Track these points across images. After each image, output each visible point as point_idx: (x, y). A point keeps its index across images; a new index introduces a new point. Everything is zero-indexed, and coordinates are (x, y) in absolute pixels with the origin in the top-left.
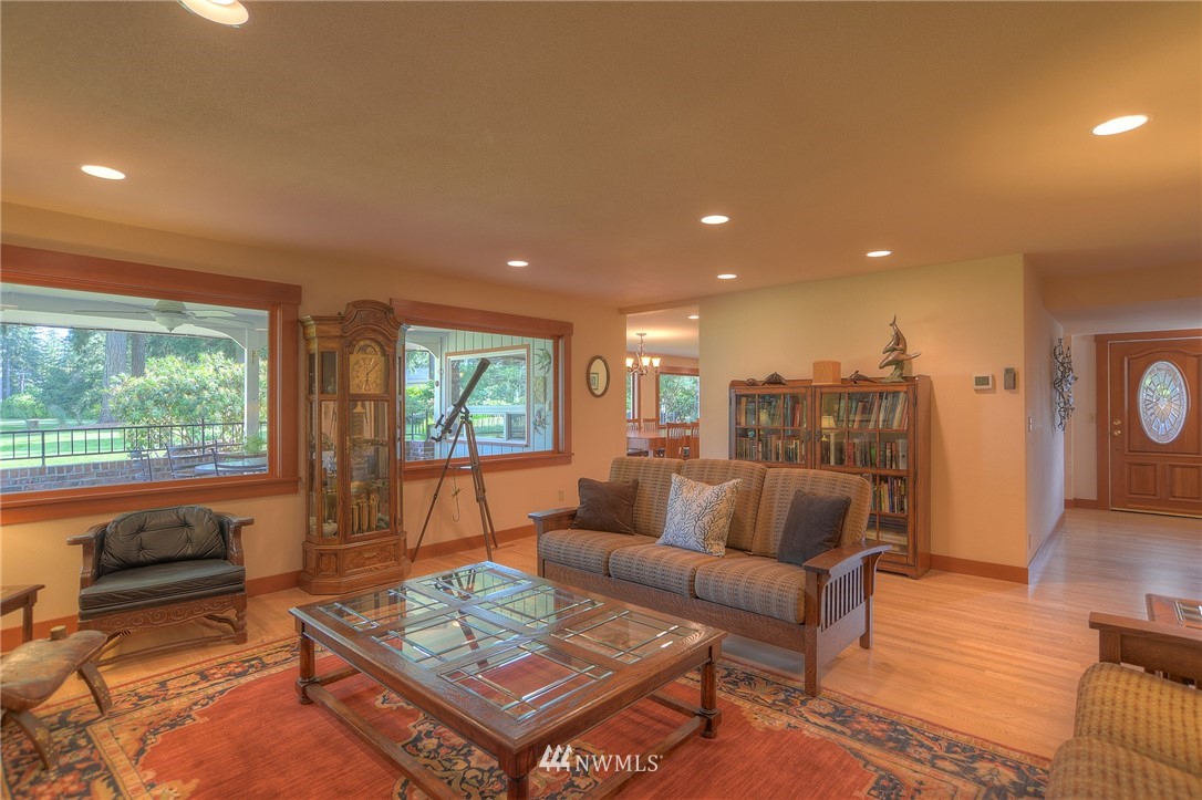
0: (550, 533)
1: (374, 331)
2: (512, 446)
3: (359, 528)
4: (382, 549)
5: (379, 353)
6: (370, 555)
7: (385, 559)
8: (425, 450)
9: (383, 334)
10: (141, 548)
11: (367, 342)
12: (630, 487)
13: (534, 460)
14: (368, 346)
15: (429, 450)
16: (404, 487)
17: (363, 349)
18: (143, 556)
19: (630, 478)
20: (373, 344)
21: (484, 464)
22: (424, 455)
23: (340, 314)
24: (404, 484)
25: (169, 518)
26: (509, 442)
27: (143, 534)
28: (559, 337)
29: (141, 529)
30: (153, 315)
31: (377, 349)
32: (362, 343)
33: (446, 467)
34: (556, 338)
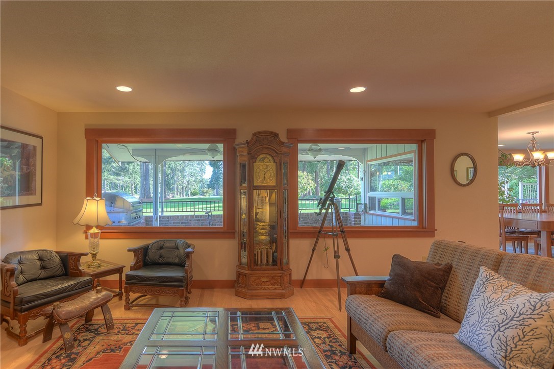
0: (356, 295)
1: (268, 148)
2: (405, 219)
3: (261, 263)
4: (273, 278)
5: (272, 162)
6: (266, 280)
7: (274, 284)
8: (355, 218)
9: (274, 150)
10: (161, 256)
11: (265, 155)
12: (441, 270)
13: (396, 232)
14: (265, 158)
15: (358, 218)
16: (290, 241)
17: (262, 160)
18: (161, 260)
19: (445, 262)
20: (268, 156)
21: (348, 232)
22: (354, 221)
23: (247, 140)
24: (290, 239)
25: (171, 244)
26: (403, 217)
27: (162, 251)
28: (422, 141)
29: (161, 248)
30: (207, 152)
31: (271, 158)
32: (261, 156)
33: (319, 232)
34: (420, 142)
